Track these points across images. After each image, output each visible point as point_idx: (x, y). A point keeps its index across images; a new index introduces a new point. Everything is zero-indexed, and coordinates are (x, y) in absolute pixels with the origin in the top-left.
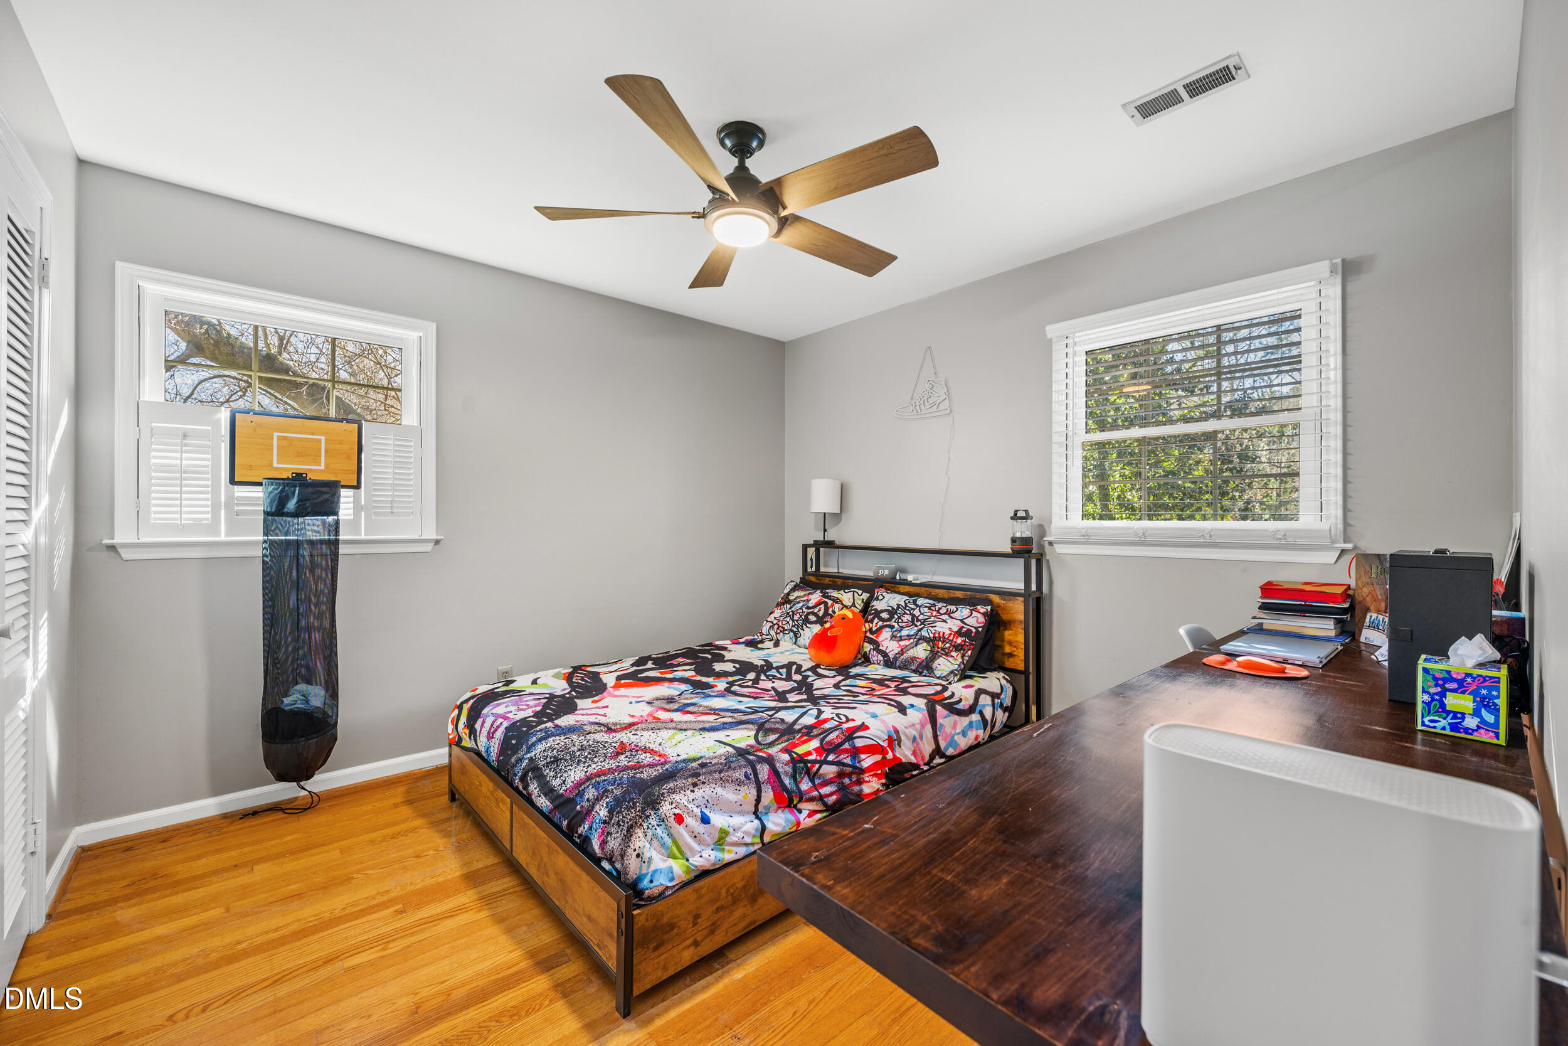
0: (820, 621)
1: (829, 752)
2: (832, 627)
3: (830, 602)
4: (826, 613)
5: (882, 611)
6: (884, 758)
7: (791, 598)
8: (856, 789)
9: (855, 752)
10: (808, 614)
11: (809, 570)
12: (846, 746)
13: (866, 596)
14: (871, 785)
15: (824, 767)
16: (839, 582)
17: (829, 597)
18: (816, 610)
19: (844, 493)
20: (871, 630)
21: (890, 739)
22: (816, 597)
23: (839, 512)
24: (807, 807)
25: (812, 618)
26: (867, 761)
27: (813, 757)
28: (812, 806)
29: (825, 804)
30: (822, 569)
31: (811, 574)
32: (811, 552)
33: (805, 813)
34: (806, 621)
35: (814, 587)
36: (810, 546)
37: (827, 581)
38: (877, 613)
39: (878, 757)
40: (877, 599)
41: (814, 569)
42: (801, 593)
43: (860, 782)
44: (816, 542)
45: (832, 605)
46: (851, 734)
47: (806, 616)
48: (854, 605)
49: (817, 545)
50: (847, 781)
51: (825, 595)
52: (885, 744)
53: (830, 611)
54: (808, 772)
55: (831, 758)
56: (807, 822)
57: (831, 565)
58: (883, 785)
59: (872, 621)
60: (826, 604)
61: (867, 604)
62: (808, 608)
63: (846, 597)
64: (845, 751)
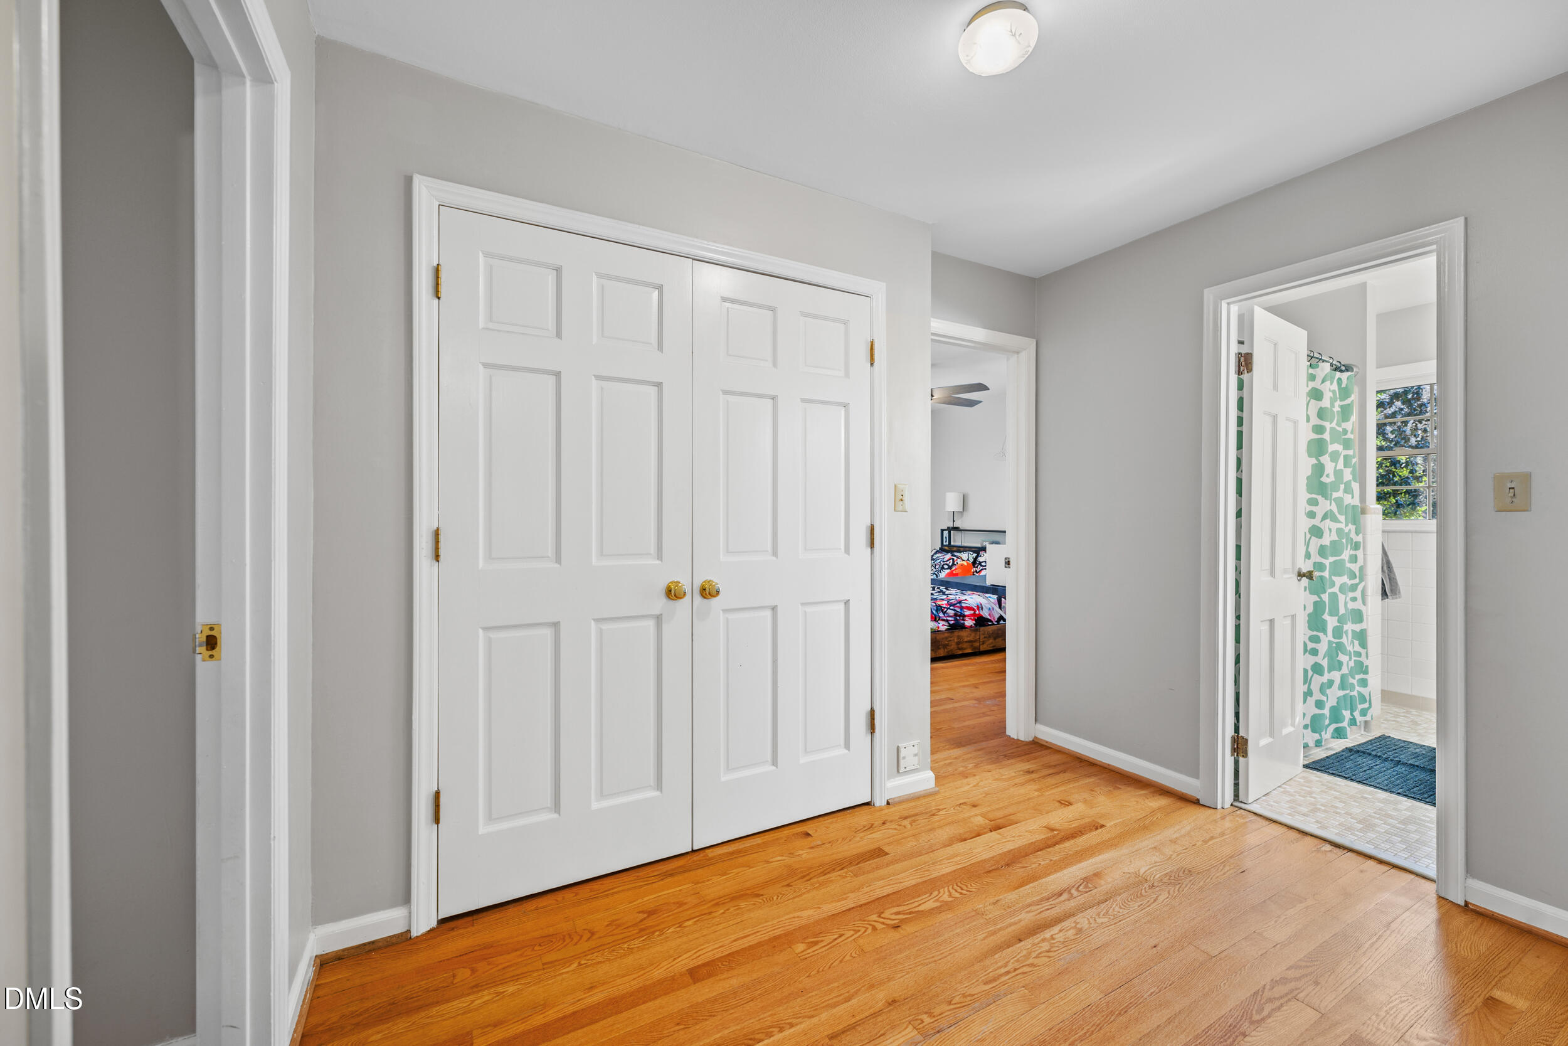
0: (950, 568)
1: (951, 606)
2: (956, 569)
3: (955, 558)
4: (953, 564)
5: (983, 562)
6: (975, 613)
7: (934, 557)
8: (962, 622)
9: (962, 608)
10: (944, 565)
11: (945, 544)
12: (958, 605)
13: (975, 555)
14: (969, 623)
15: (949, 610)
16: (962, 549)
17: (955, 556)
18: (948, 563)
19: (964, 500)
20: (976, 571)
21: (978, 607)
22: (949, 556)
23: (962, 510)
24: (942, 623)
25: (946, 567)
26: (967, 612)
27: (944, 606)
28: (944, 623)
29: (949, 623)
30: (952, 543)
31: (946, 546)
32: (946, 533)
33: (941, 625)
34: (943, 568)
35: (947, 552)
36: (945, 530)
37: (955, 549)
38: (980, 563)
39: (972, 612)
40: (980, 556)
41: (947, 543)
42: (939, 555)
43: (964, 620)
44: (948, 528)
45: (957, 560)
46: (960, 602)
47: (943, 566)
48: (968, 560)
49: (949, 530)
50: (958, 618)
51: (953, 555)
52: (976, 608)
53: (955, 563)
54: (942, 611)
55: (951, 608)
56: (943, 628)
57: (957, 540)
58: (974, 624)
59: (977, 567)
60: (953, 559)
61: (975, 559)
62: (944, 562)
63: (964, 556)
64: (958, 607)
